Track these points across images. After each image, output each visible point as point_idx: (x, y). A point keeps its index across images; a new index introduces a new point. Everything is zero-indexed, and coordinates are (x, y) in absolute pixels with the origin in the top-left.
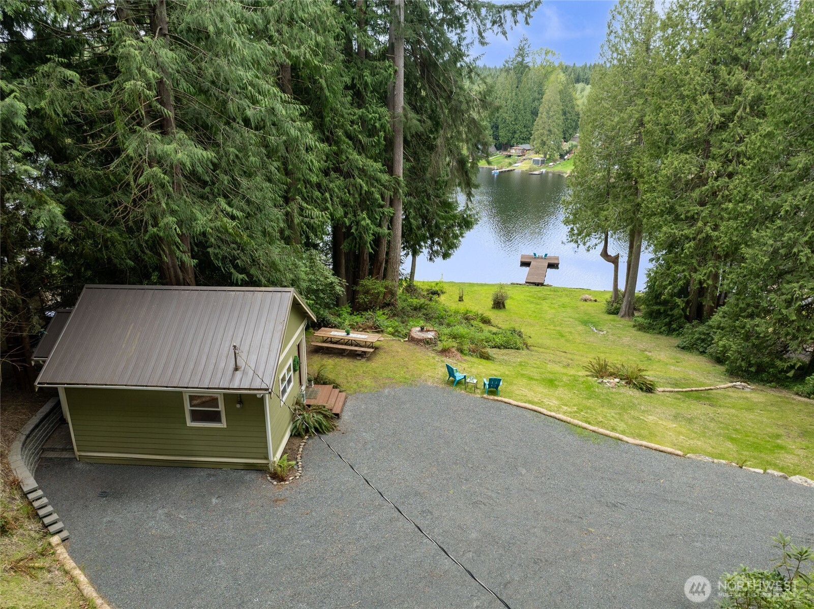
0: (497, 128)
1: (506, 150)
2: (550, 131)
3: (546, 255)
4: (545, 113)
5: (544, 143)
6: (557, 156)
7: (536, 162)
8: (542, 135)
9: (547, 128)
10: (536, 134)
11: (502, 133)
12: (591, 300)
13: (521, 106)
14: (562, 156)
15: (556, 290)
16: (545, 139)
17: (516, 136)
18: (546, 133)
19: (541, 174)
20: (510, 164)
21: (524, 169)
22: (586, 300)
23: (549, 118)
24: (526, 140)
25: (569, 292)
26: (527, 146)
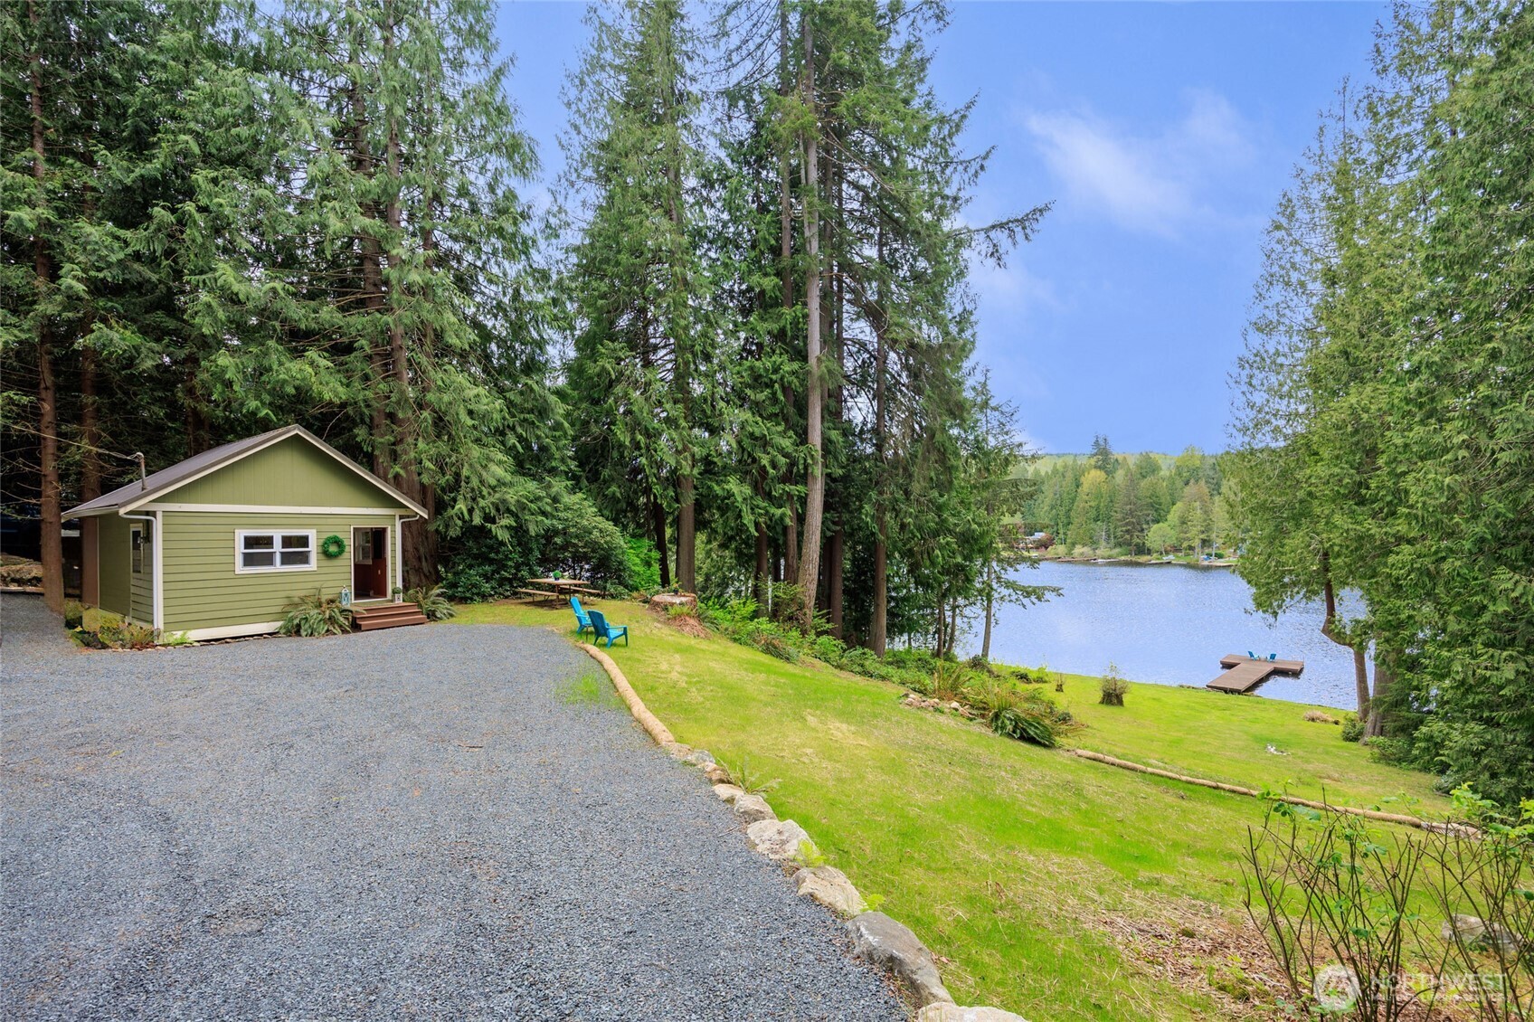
3: (1273, 656)
12: (1325, 721)
15: (1263, 702)
22: (1313, 720)
25: (1291, 708)
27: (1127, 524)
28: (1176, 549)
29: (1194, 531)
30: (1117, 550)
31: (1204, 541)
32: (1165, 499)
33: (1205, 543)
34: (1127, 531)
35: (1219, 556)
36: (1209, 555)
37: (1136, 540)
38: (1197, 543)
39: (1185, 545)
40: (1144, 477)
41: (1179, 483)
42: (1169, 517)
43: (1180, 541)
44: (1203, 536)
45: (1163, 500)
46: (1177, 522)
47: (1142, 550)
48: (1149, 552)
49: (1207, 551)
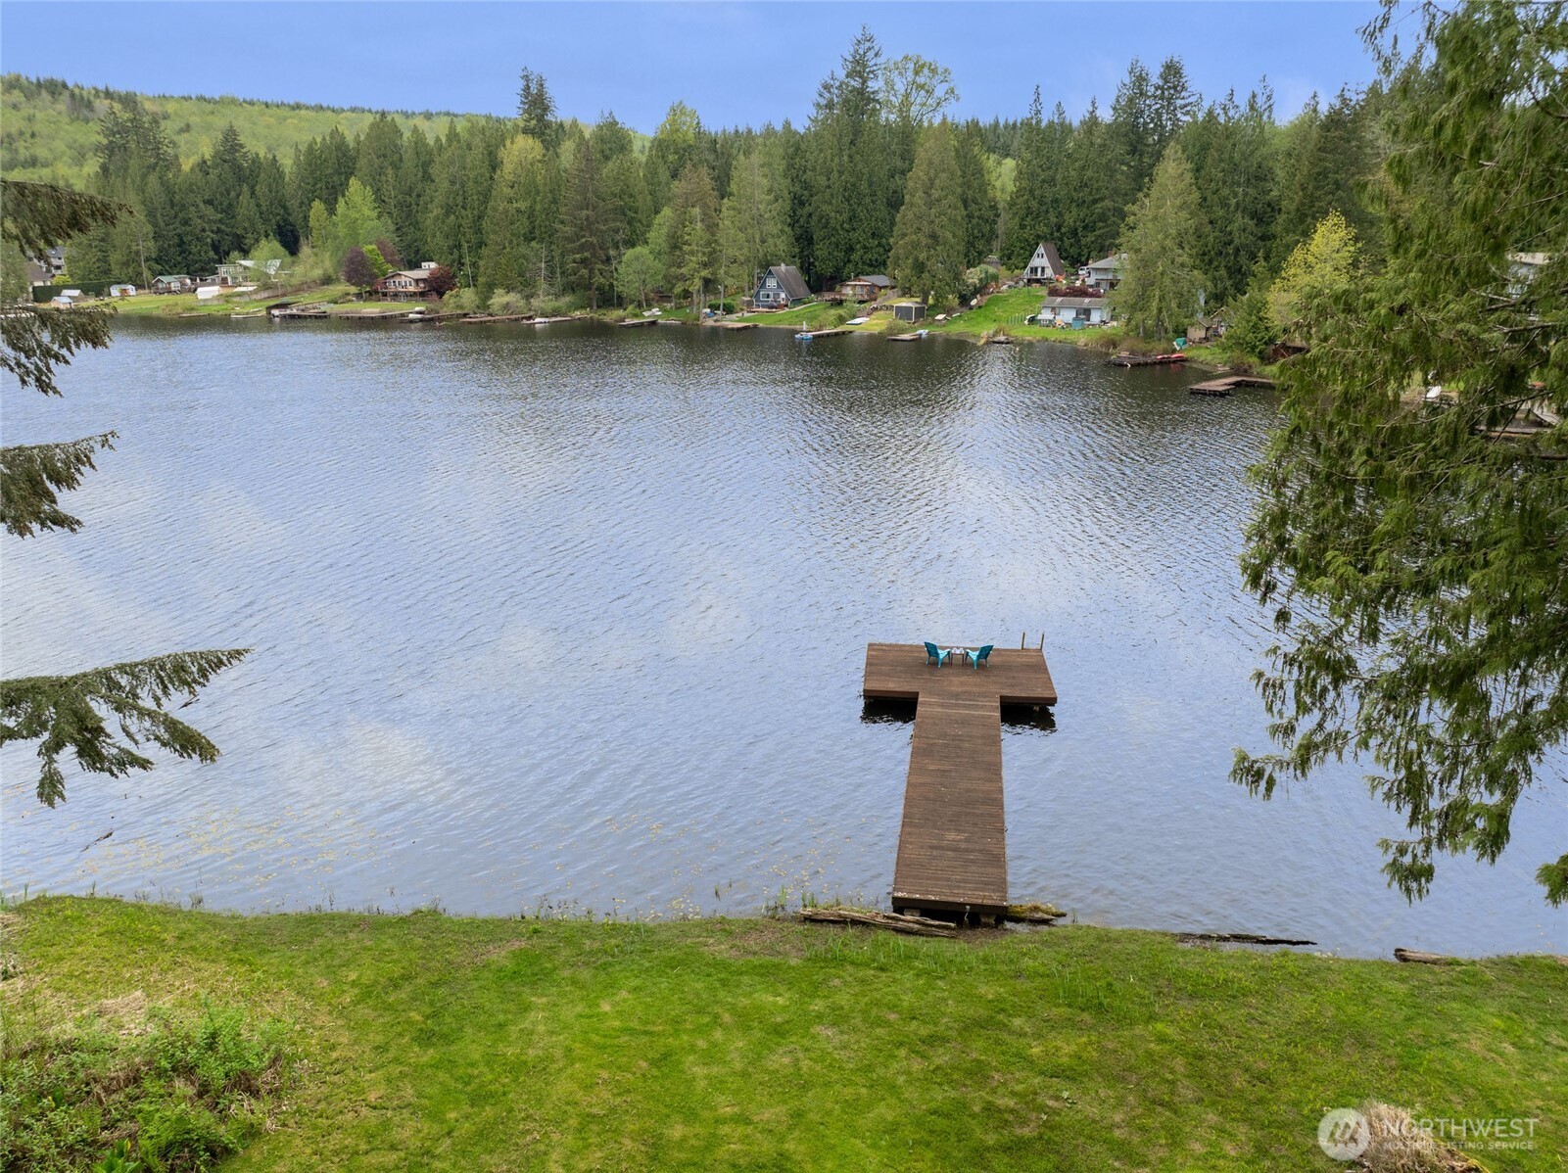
0: (810, 241)
1: (831, 289)
2: (934, 236)
4: (920, 193)
5: (920, 268)
6: (953, 300)
7: (902, 313)
8: (916, 245)
9: (926, 229)
10: (899, 244)
11: (821, 250)
13: (864, 187)
14: (964, 301)
16: (922, 256)
17: (855, 257)
18: (924, 241)
19: (918, 340)
20: (842, 320)
21: (876, 330)
23: (930, 205)
24: (877, 266)
26: (881, 280)
27: (582, 248)
28: (662, 296)
29: (693, 262)
30: (567, 299)
31: (707, 282)
32: (644, 202)
33: (709, 285)
34: (584, 261)
35: (729, 310)
36: (714, 307)
37: (598, 280)
38: (698, 284)
39: (678, 289)
40: (607, 158)
41: (664, 174)
42: (651, 235)
43: (671, 280)
44: (705, 273)
45: (639, 204)
46: (665, 247)
47: (609, 298)
48: (620, 302)
49: (712, 299)
